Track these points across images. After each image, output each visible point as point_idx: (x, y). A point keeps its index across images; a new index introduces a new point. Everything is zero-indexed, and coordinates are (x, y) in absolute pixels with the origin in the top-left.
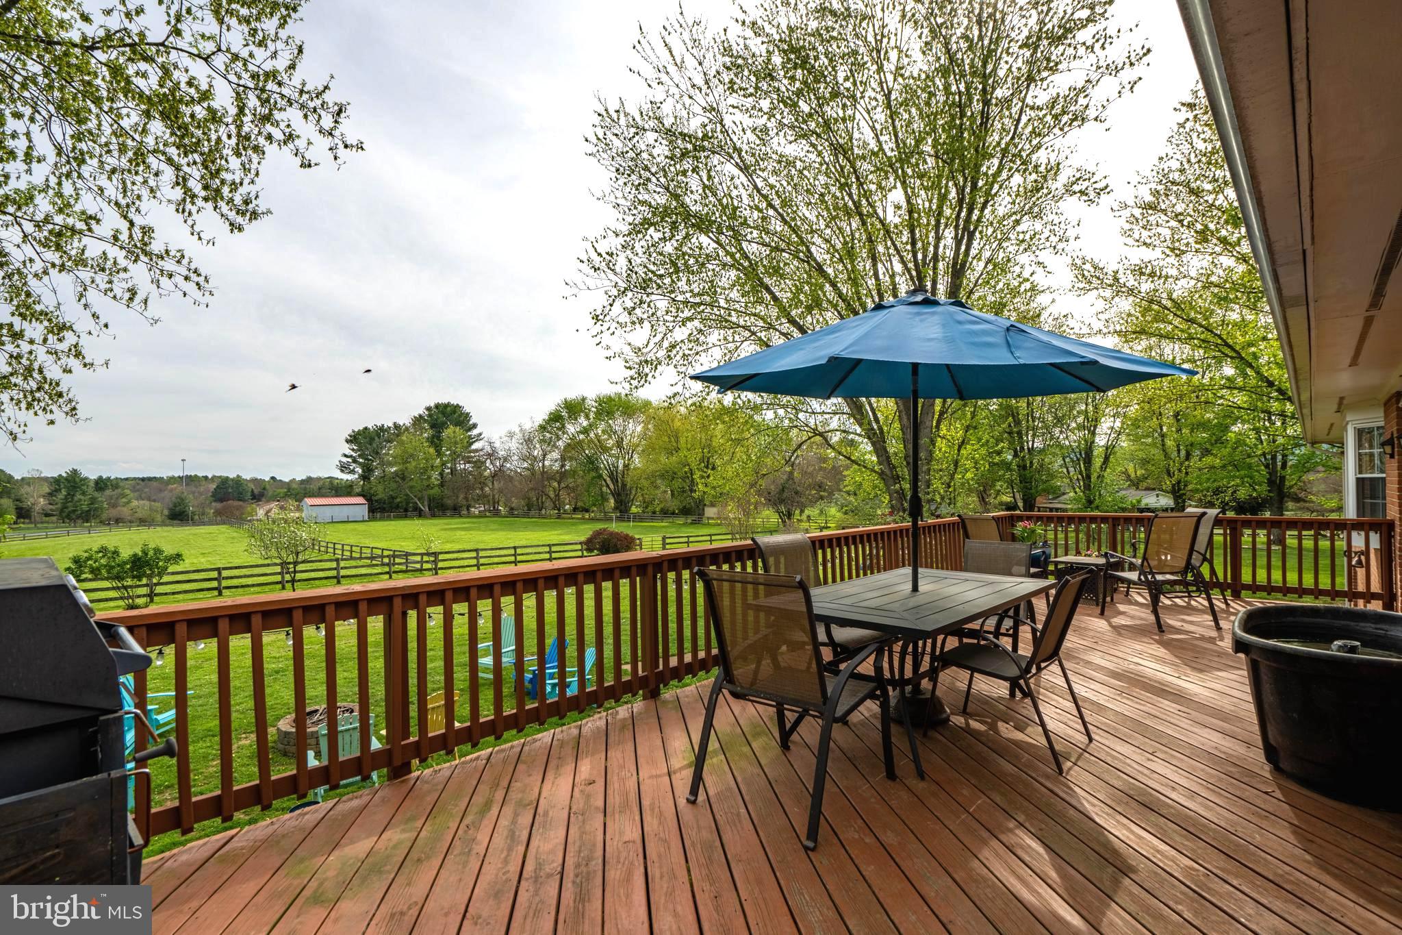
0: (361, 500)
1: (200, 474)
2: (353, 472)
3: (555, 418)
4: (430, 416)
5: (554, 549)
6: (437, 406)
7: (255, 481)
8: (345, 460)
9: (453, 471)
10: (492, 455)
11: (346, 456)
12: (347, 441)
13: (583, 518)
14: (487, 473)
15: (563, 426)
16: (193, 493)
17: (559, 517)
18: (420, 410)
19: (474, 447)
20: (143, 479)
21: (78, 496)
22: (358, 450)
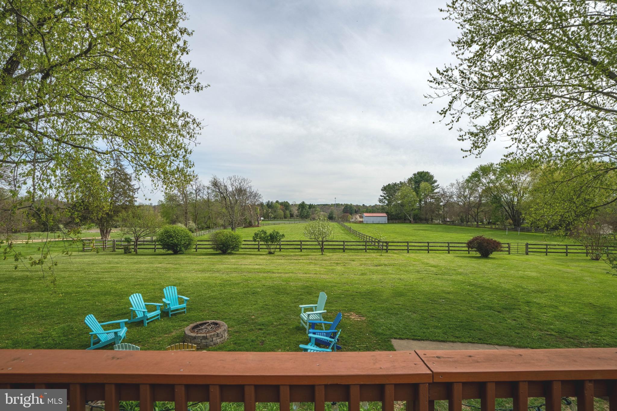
0: (385, 215)
2: (384, 202)
3: (475, 175)
4: (415, 178)
5: (450, 245)
6: (418, 173)
7: (357, 206)
8: (381, 198)
9: (426, 202)
10: (444, 195)
11: (381, 196)
12: (382, 190)
13: (491, 228)
14: (442, 204)
15: (479, 179)
16: (337, 210)
17: (477, 226)
18: (411, 175)
19: (436, 191)
21: (304, 210)
22: (386, 194)
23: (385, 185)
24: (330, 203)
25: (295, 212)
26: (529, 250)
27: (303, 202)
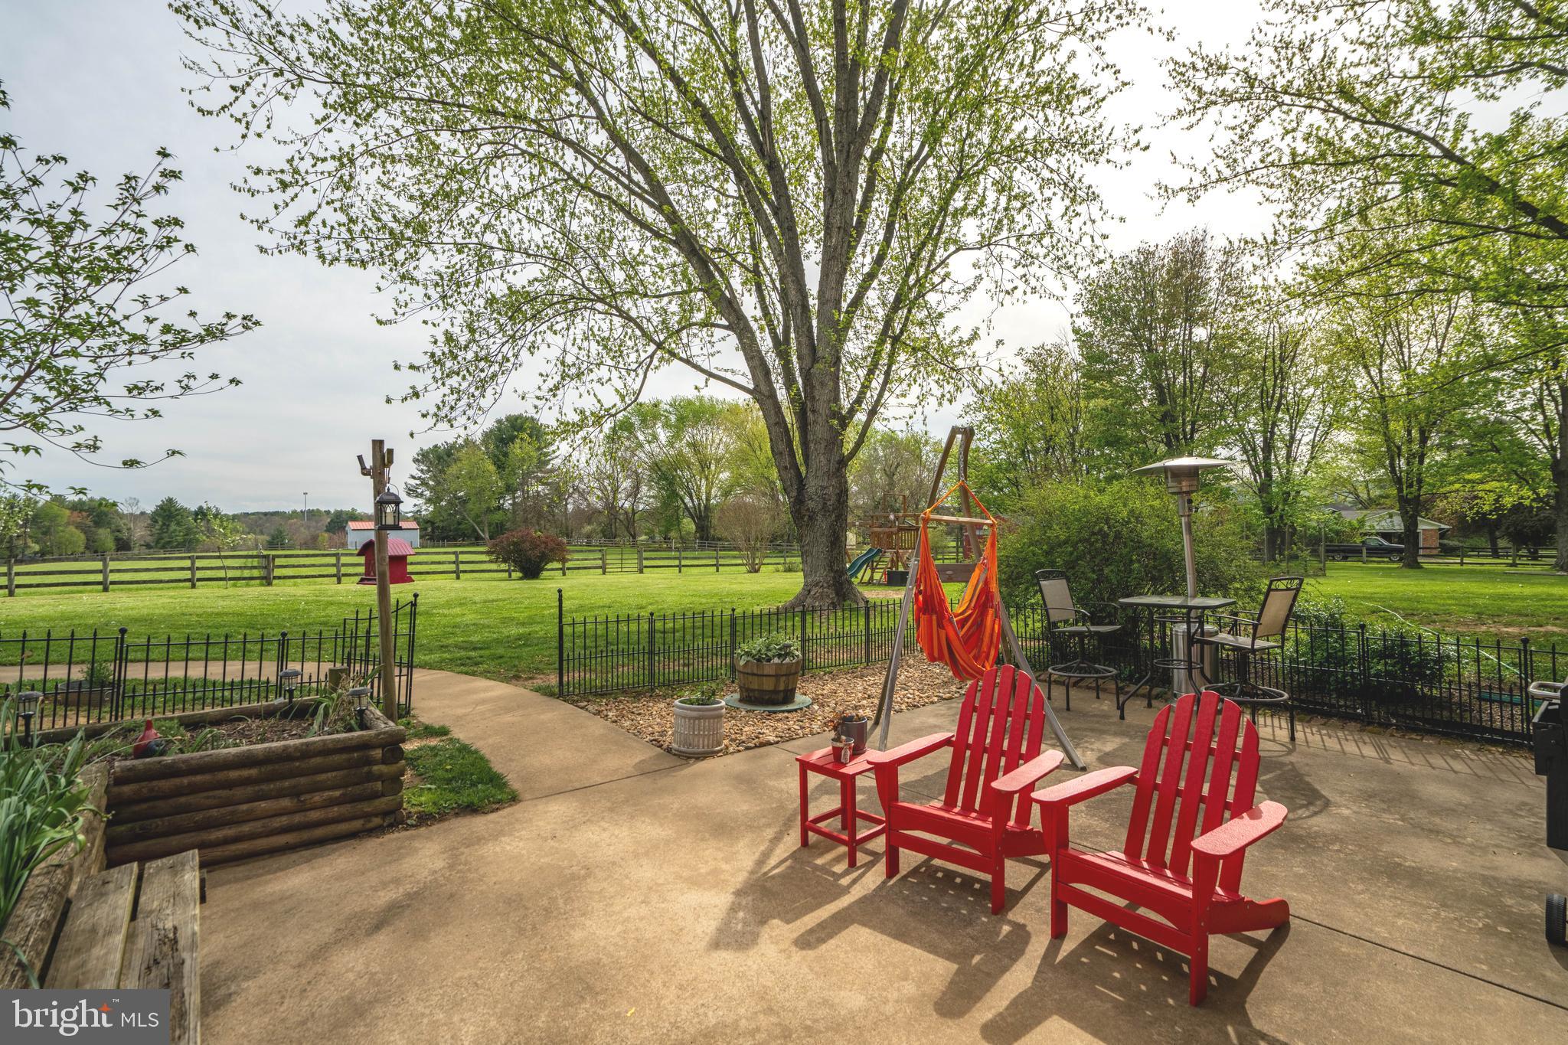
0: (413, 525)
1: (323, 509)
2: (422, 495)
4: (499, 429)
6: (508, 419)
8: (414, 482)
9: (526, 493)
10: (567, 475)
11: (413, 477)
12: (416, 461)
15: (633, 436)
18: (492, 424)
19: (550, 466)
20: (265, 514)
21: (173, 527)
22: (429, 471)
23: (425, 448)
24: (288, 509)
25: (139, 533)
26: (645, 563)
27: (170, 500)
